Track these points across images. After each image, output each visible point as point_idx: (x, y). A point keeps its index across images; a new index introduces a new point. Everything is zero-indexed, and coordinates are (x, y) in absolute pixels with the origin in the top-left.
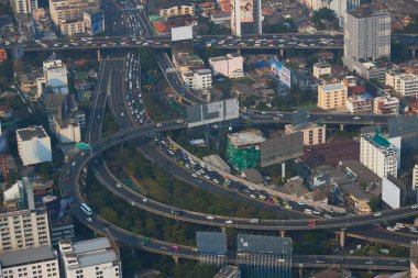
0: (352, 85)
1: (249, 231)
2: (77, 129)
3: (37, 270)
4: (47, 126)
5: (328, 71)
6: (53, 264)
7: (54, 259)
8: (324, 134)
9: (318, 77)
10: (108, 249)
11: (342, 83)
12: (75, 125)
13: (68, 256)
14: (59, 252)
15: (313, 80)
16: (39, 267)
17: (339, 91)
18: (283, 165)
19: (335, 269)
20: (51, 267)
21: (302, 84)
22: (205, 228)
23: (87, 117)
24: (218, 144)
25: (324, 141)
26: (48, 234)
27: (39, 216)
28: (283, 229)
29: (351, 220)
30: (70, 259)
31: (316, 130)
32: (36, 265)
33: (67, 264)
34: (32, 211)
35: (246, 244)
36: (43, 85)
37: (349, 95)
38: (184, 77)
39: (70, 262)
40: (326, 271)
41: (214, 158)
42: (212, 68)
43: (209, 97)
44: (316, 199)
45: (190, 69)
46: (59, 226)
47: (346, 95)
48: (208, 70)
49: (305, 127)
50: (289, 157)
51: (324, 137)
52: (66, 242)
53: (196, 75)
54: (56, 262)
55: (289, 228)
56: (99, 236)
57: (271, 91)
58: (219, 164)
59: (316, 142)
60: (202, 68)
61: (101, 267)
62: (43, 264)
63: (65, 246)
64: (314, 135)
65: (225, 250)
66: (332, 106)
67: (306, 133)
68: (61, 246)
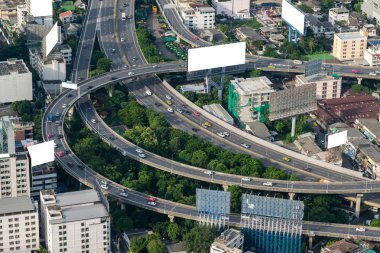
0: (371, 34)
1: (256, 192)
2: (63, 67)
3: (14, 223)
4: (27, 60)
5: (345, 17)
6: (33, 217)
7: (35, 211)
8: (339, 88)
9: (333, 23)
10: (95, 203)
11: (361, 32)
12: (60, 61)
13: (50, 208)
14: (39, 203)
15: (328, 27)
16: (16, 219)
17: (358, 40)
18: (294, 121)
19: (351, 241)
20: (30, 221)
21: (315, 30)
22: (206, 185)
23: (73, 53)
24: (220, 92)
25: (338, 96)
26: (28, 183)
27: (20, 162)
28: (292, 192)
29: (369, 185)
30: (52, 212)
31: (330, 84)
32: (13, 217)
33: (48, 218)
34: (12, 156)
35: (252, 206)
36: (25, 13)
37: (369, 45)
38: (184, 15)
39: (53, 216)
40: (341, 242)
41: (216, 107)
42: (215, 7)
43: (211, 39)
44: (329, 160)
45: (191, 5)
46: (40, 174)
47: (365, 46)
48: (212, 9)
49: (318, 79)
50: (301, 112)
51: (339, 92)
52: (48, 193)
53: (197, 13)
54: (36, 214)
55: (299, 191)
56: (85, 187)
57: (281, 36)
58: (221, 115)
59: (329, 96)
60: (205, 5)
61: (88, 223)
62: (22, 217)
63: (47, 196)
64: (328, 88)
65: (228, 211)
66: (349, 57)
67: (319, 85)
68: (42, 197)
